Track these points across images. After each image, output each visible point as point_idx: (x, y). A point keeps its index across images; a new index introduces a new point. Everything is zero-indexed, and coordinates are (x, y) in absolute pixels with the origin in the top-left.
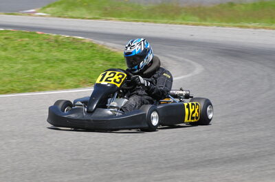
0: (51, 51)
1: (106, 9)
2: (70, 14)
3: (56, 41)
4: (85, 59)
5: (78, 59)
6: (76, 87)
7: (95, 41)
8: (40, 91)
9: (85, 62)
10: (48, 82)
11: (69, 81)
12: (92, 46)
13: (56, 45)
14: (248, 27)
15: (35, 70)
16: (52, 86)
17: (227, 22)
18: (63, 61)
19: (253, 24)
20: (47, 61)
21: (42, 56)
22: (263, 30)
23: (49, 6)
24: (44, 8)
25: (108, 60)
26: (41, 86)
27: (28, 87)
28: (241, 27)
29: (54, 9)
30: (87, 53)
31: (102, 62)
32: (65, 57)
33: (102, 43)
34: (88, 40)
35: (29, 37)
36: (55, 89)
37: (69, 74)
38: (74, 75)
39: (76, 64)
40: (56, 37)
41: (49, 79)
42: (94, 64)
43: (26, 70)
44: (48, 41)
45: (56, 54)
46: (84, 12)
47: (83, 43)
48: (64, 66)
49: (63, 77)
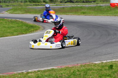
0: (9, 24)
1: (26, 11)
2: (15, 12)
3: (11, 21)
4: (20, 26)
5: (18, 26)
6: (17, 35)
7: (23, 21)
8: (6, 37)
9: (20, 27)
10: (9, 34)
11: (15, 33)
12: (22, 22)
13: (11, 22)
14: (69, 15)
15: (4, 30)
16: (10, 35)
17: (63, 13)
18: (13, 27)
19: (70, 14)
20: (8, 27)
21: (6, 26)
22: (73, 15)
23: (9, 11)
24: (7, 11)
25: (27, 26)
26: (6, 35)
27: (2, 36)
28: (67, 15)
29: (11, 11)
30: (21, 24)
31: (25, 27)
32: (14, 26)
33: (25, 21)
34: (20, 20)
35: (2, 20)
36: (11, 36)
37: (15, 31)
38: (17, 31)
39: (17, 28)
40: (11, 20)
41: (9, 33)
42: (23, 28)
43: (2, 30)
44: (8, 21)
45: (11, 25)
46: (19, 12)
47: (19, 21)
48: (14, 29)
49: (13, 32)
